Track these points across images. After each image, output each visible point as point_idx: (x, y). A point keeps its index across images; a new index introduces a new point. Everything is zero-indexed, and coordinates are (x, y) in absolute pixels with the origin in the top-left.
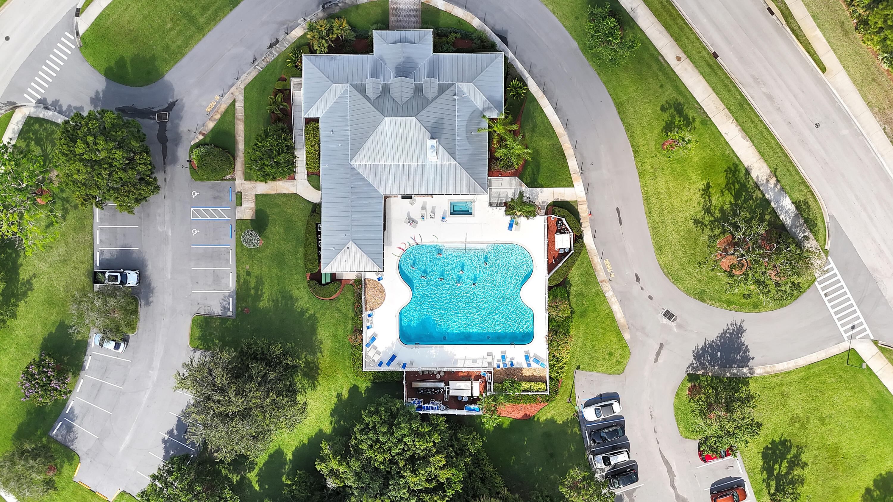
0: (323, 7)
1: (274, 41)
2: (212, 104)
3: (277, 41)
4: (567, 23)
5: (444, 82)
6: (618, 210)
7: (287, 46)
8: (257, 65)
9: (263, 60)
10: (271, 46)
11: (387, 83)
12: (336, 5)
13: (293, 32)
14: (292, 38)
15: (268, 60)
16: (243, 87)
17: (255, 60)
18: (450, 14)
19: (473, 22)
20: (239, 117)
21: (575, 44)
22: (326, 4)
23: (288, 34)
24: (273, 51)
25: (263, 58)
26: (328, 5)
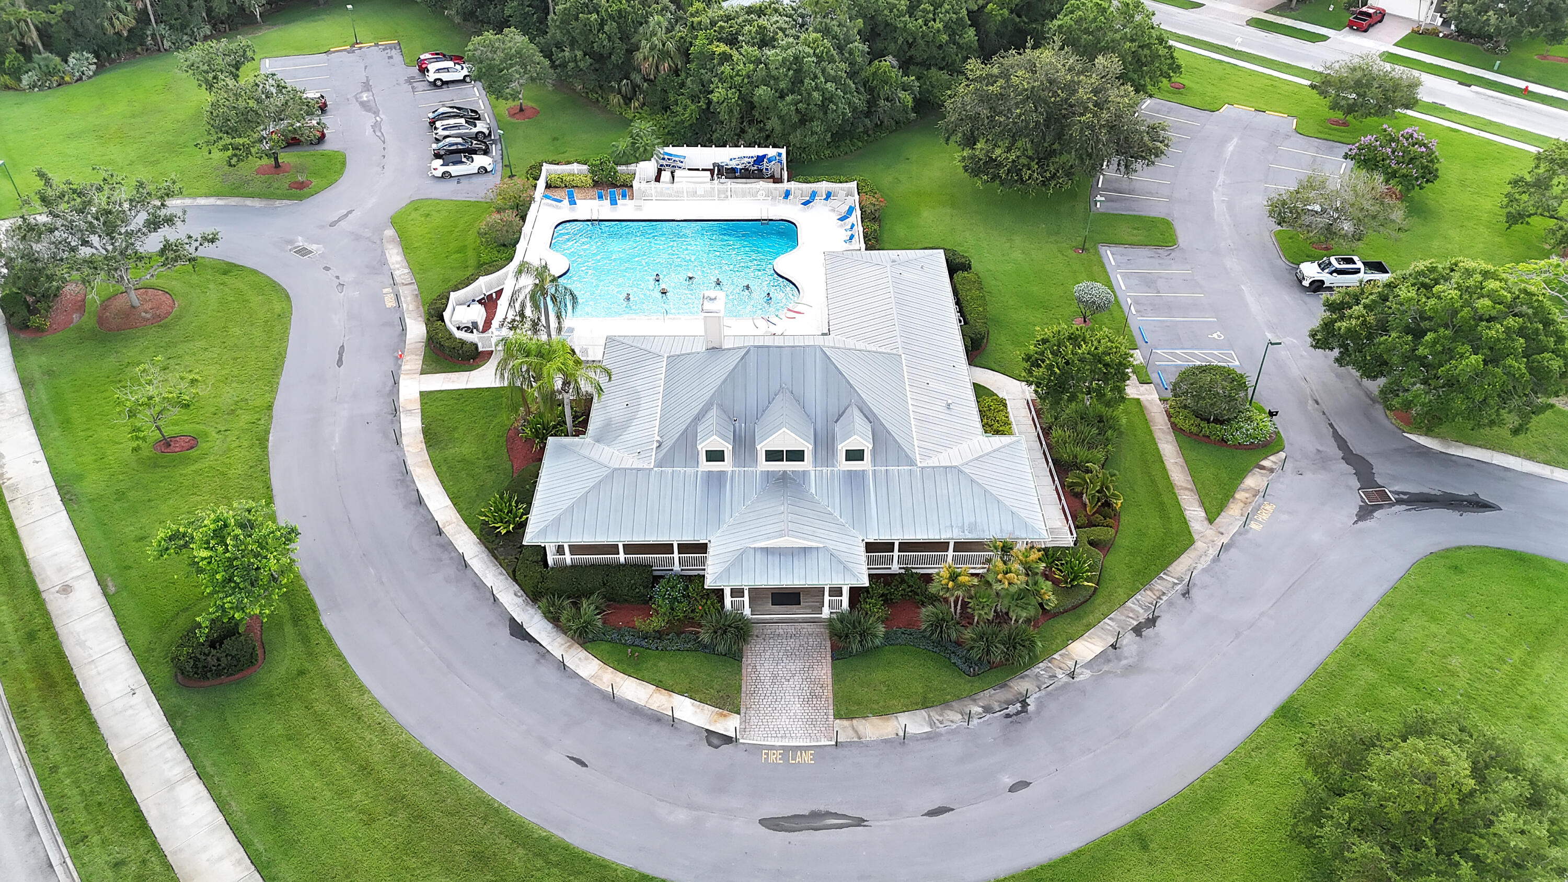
0: (1024, 704)
1: (1147, 632)
2: (1263, 516)
3: (1138, 630)
4: (330, 663)
5: (682, 470)
6: (340, 362)
7: (1106, 620)
8: (1176, 584)
9: (1164, 594)
10: (1152, 622)
11: (825, 469)
12: (987, 710)
13: (1098, 650)
14: (1099, 637)
15: (1149, 593)
16: (1199, 544)
17: (1186, 593)
18: (660, 685)
19: (597, 668)
20: (1187, 492)
21: (327, 620)
22: (1018, 713)
23: (1114, 646)
24: (1141, 611)
25: (1165, 598)
26: (1012, 709)
